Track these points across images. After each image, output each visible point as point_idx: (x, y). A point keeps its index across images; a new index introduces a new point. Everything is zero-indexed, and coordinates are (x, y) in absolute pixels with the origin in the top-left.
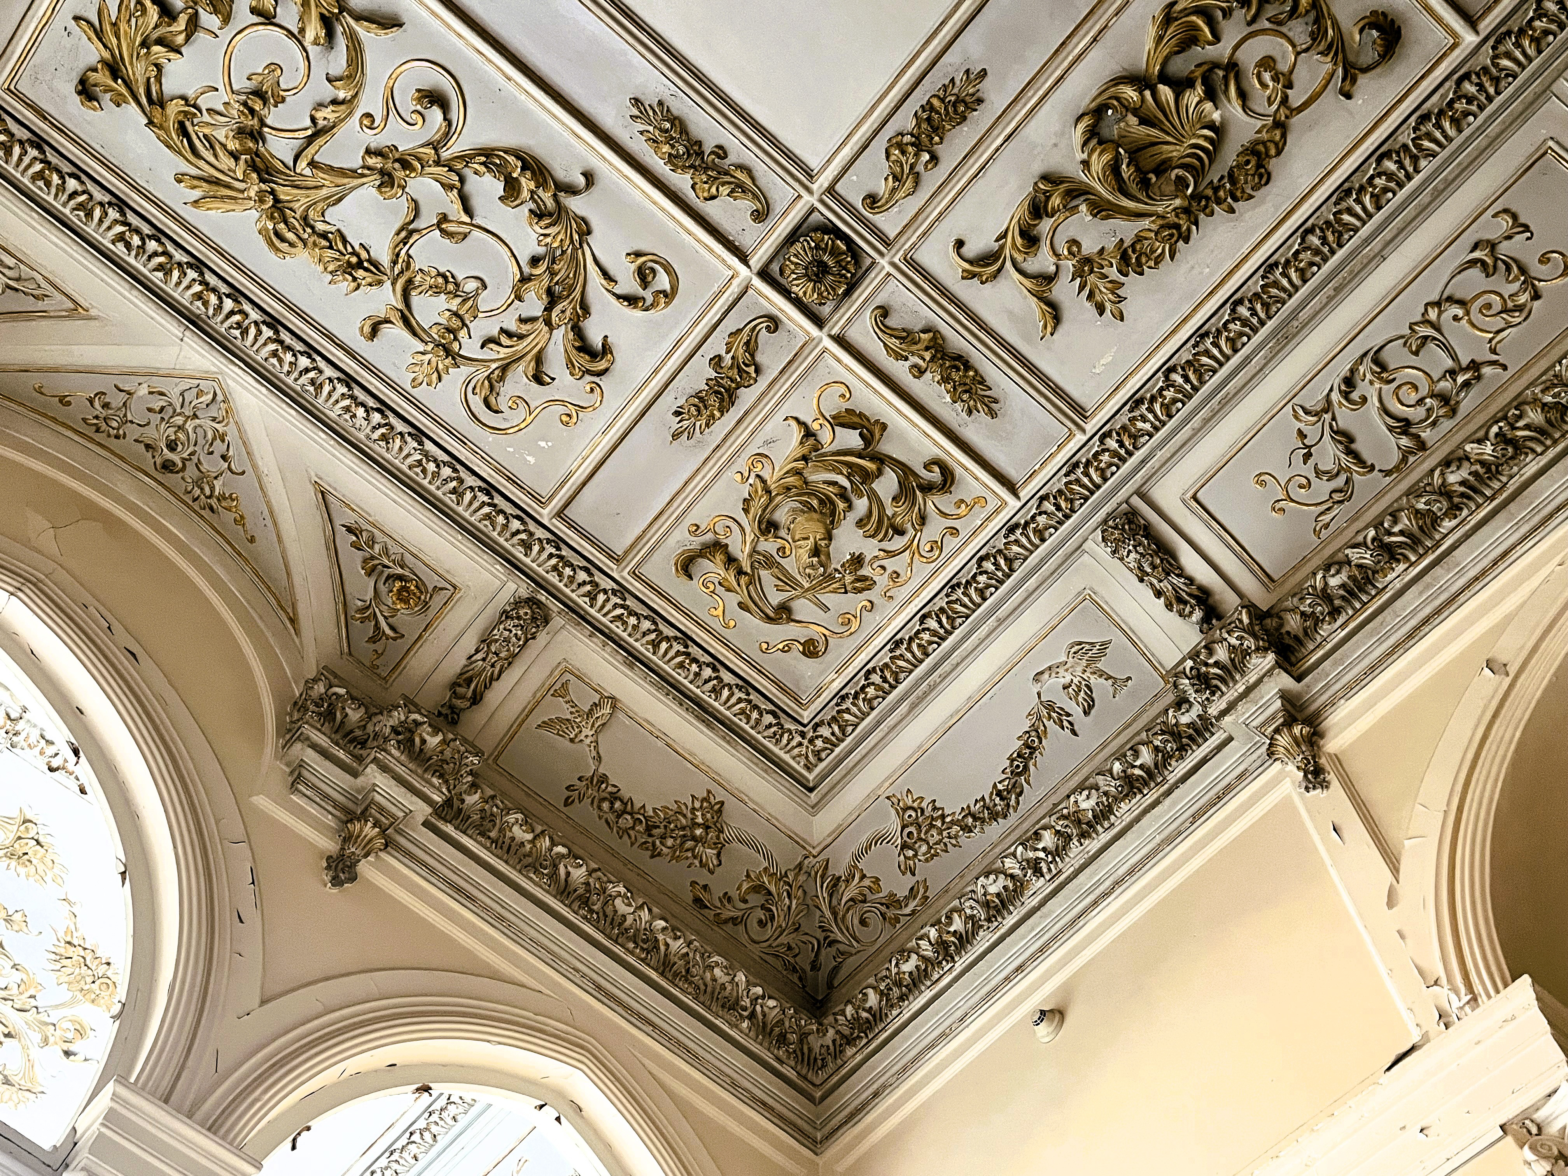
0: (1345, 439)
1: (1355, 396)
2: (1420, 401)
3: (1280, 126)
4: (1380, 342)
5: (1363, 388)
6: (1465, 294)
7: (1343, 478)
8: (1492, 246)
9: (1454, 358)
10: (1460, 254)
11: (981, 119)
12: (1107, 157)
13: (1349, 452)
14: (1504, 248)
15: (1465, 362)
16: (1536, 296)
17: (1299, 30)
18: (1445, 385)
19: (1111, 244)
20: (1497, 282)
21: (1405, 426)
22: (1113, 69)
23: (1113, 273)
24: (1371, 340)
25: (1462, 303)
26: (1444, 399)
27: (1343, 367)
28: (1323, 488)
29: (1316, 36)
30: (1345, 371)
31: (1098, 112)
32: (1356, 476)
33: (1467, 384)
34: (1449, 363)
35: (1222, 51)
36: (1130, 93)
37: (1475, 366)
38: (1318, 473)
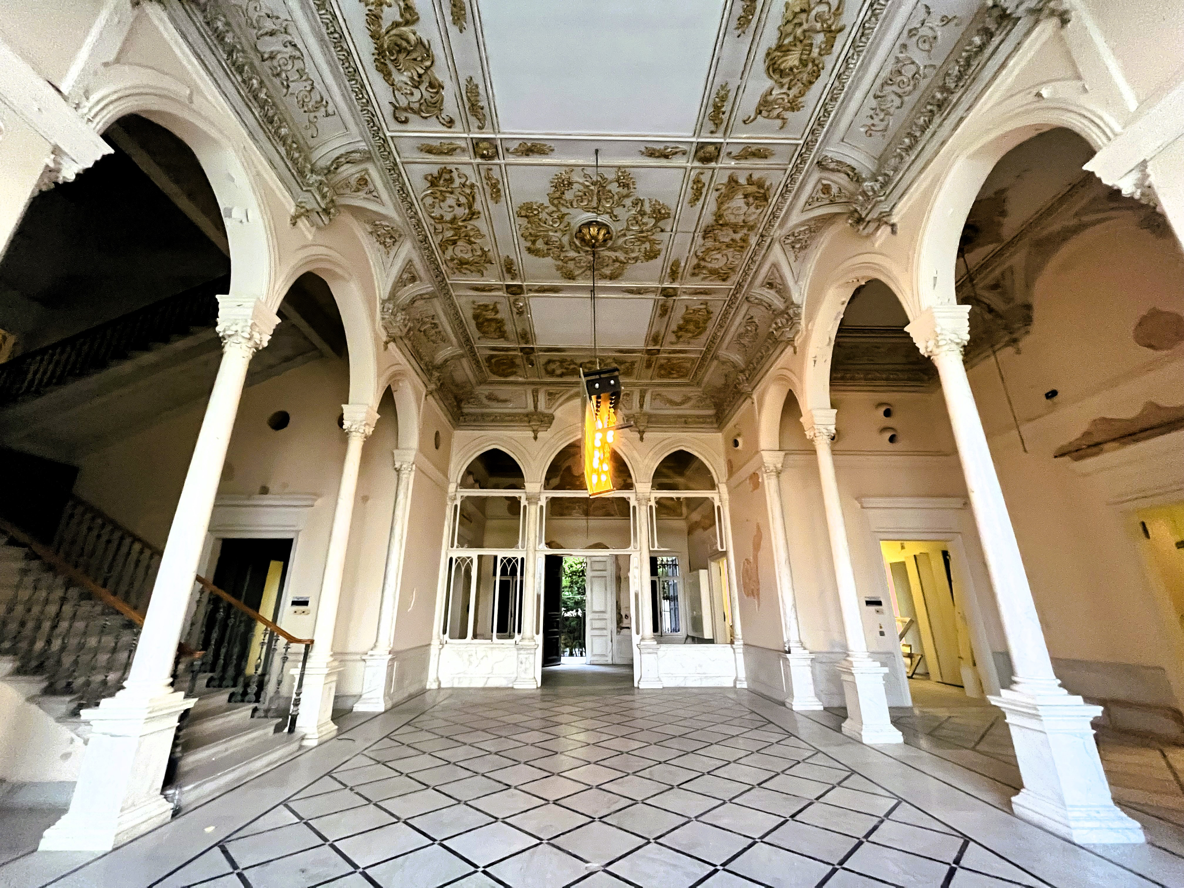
0: (272, 34)
1: (288, 44)
2: (280, 66)
3: (393, 85)
4: (305, 61)
5: (290, 49)
6: (312, 94)
7: (256, 25)
8: (326, 107)
9: (293, 81)
10: (326, 97)
11: (449, 18)
12: (413, 43)
13: (266, 34)
14: (323, 109)
15: (291, 84)
16: (305, 112)
17: (416, 106)
18: (284, 75)
19: (383, 15)
20: (312, 103)
21: (272, 57)
22: (437, 63)
23: (372, 8)
24: (307, 58)
25: (311, 91)
26: (278, 75)
27: (300, 45)
28: (255, 16)
29: (412, 109)
30: (299, 46)
31: (428, 50)
32: (256, 31)
33: (283, 84)
34: (291, 79)
35: (423, 87)
36: (428, 63)
37: (288, 86)
38: (260, 16)
